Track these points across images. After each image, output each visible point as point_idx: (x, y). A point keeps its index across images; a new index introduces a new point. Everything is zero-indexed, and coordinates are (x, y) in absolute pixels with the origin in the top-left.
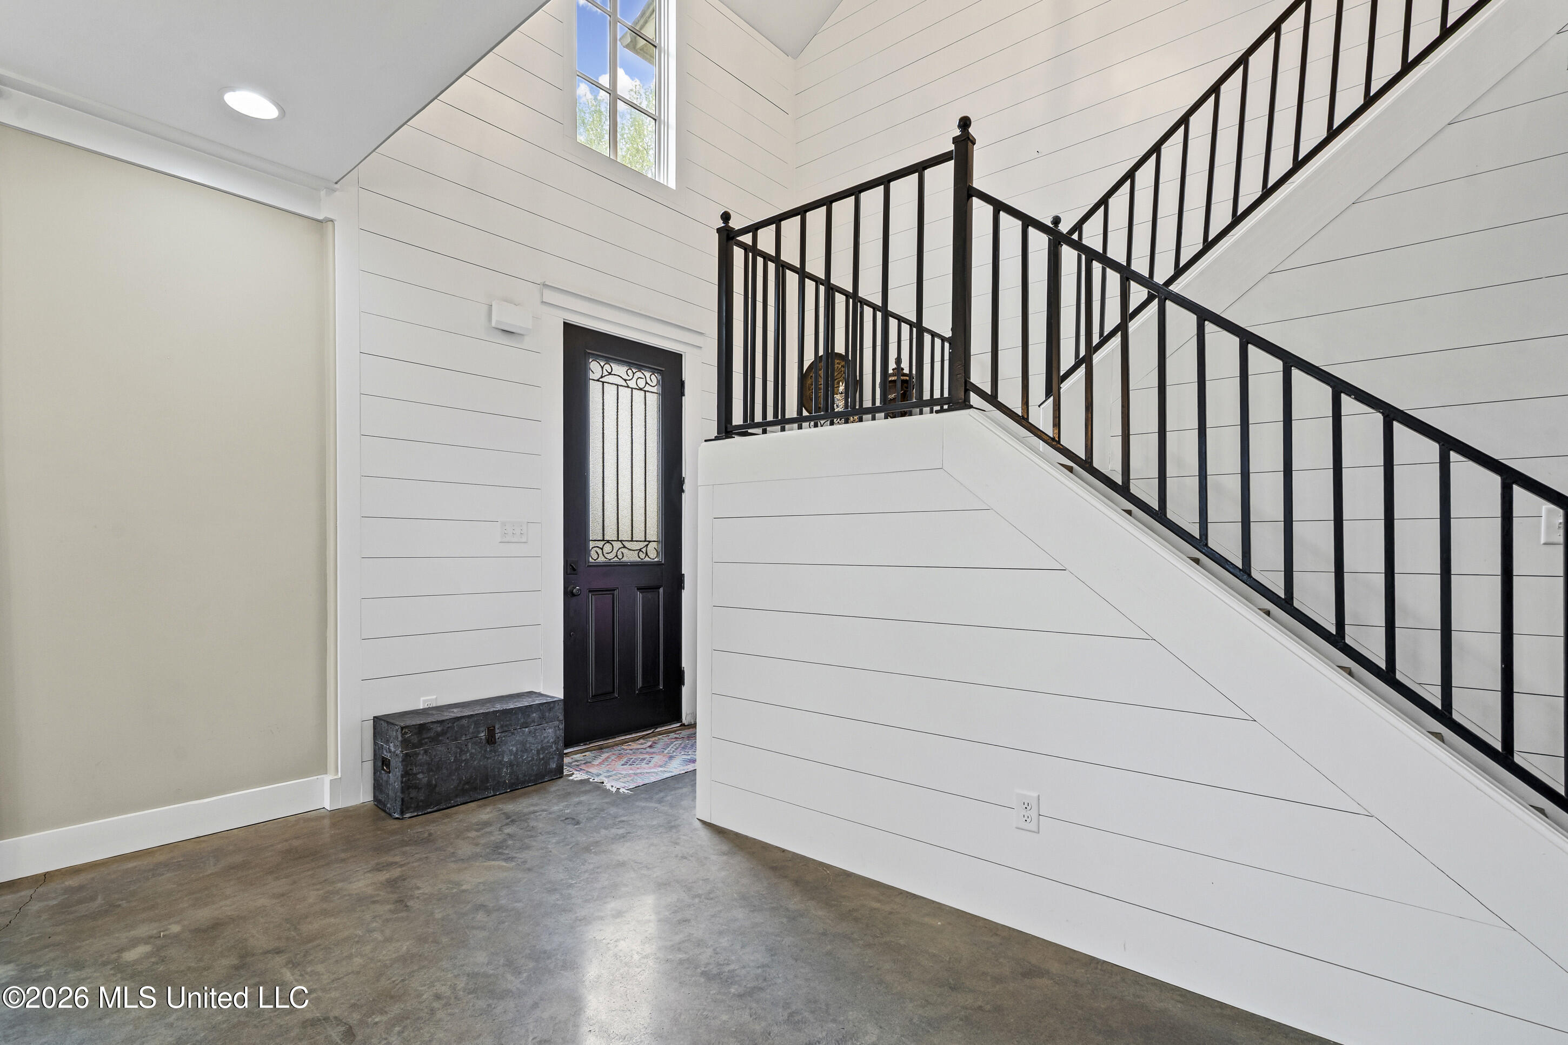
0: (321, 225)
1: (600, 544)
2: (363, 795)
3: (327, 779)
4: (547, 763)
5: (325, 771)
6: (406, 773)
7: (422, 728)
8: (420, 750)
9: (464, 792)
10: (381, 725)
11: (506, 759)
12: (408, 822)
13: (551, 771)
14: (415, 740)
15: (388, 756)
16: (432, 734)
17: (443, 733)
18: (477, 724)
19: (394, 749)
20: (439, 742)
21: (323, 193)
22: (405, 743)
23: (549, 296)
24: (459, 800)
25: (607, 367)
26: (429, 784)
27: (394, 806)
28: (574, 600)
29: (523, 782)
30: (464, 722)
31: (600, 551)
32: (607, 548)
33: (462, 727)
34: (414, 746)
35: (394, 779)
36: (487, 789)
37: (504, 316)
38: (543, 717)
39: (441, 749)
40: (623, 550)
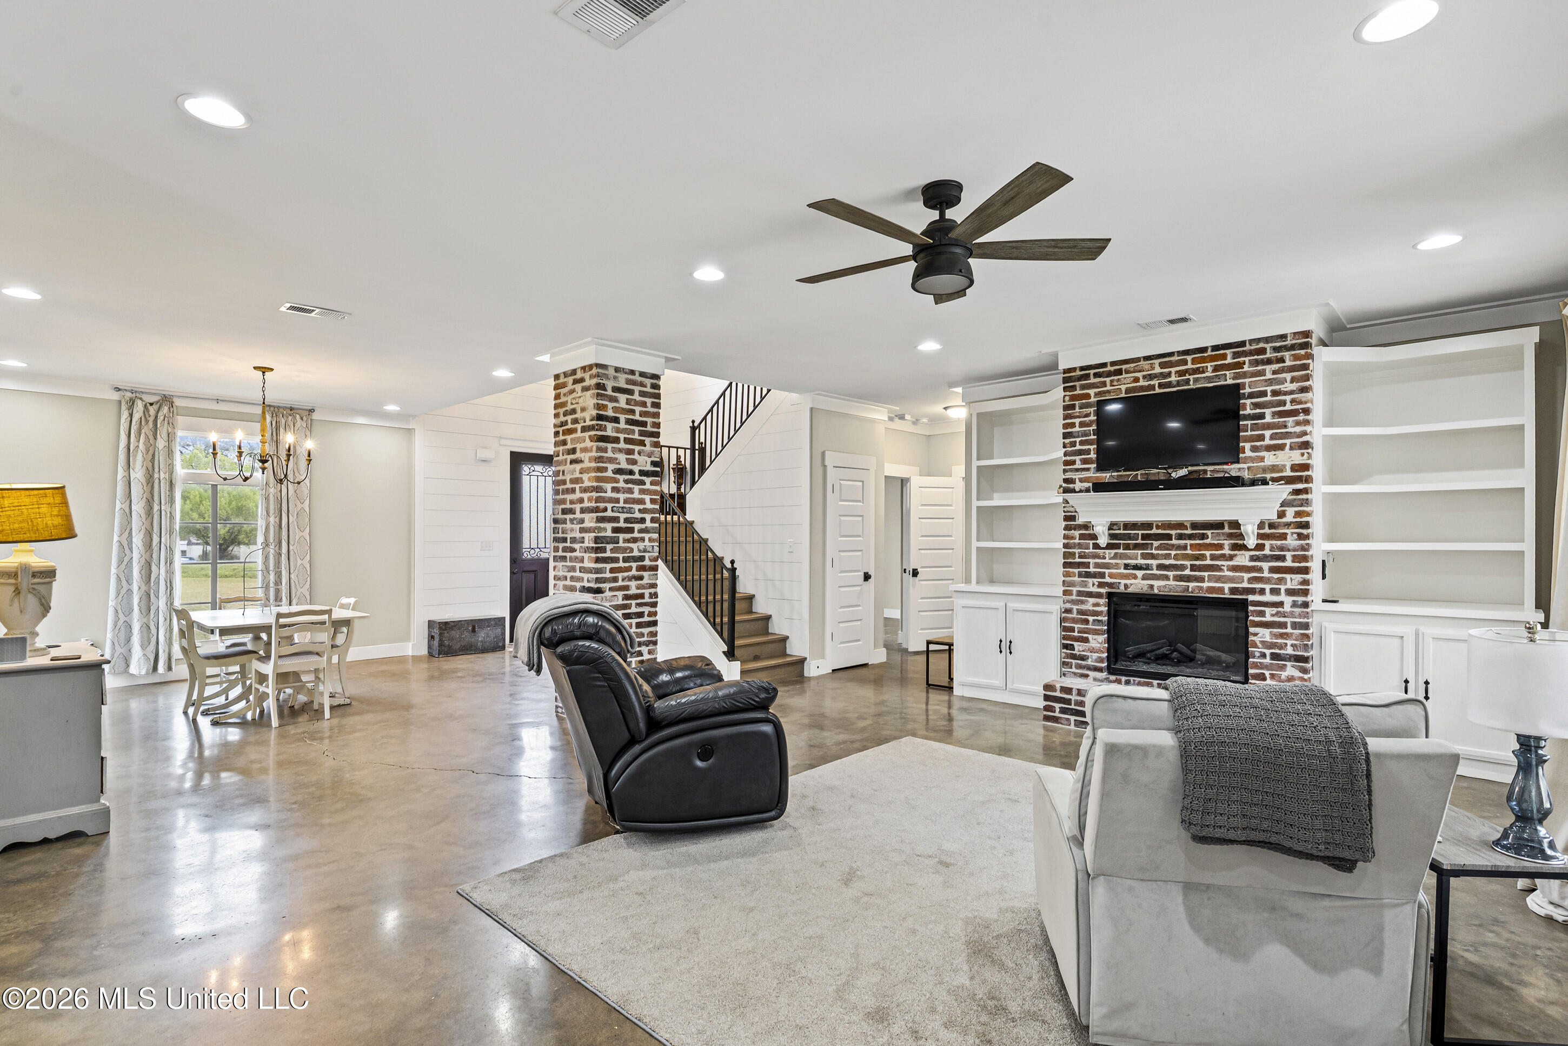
0: (410, 431)
1: (529, 550)
2: (424, 651)
3: (410, 644)
4: (497, 643)
5: (410, 642)
6: (440, 640)
7: (446, 623)
8: (446, 632)
9: (462, 650)
10: (431, 624)
11: (480, 639)
12: (441, 659)
13: (499, 646)
14: (444, 627)
15: (433, 634)
16: (450, 626)
17: (455, 626)
18: (468, 624)
19: (436, 632)
20: (453, 630)
21: (411, 419)
22: (440, 628)
23: (503, 442)
24: (461, 653)
25: (532, 468)
26: (449, 645)
27: (436, 653)
28: (515, 576)
29: (487, 650)
30: (463, 622)
31: (528, 553)
32: (532, 552)
33: (462, 625)
34: (443, 630)
35: (436, 643)
36: (472, 650)
37: (482, 454)
38: (496, 624)
39: (453, 632)
40: (541, 553)
